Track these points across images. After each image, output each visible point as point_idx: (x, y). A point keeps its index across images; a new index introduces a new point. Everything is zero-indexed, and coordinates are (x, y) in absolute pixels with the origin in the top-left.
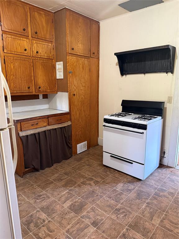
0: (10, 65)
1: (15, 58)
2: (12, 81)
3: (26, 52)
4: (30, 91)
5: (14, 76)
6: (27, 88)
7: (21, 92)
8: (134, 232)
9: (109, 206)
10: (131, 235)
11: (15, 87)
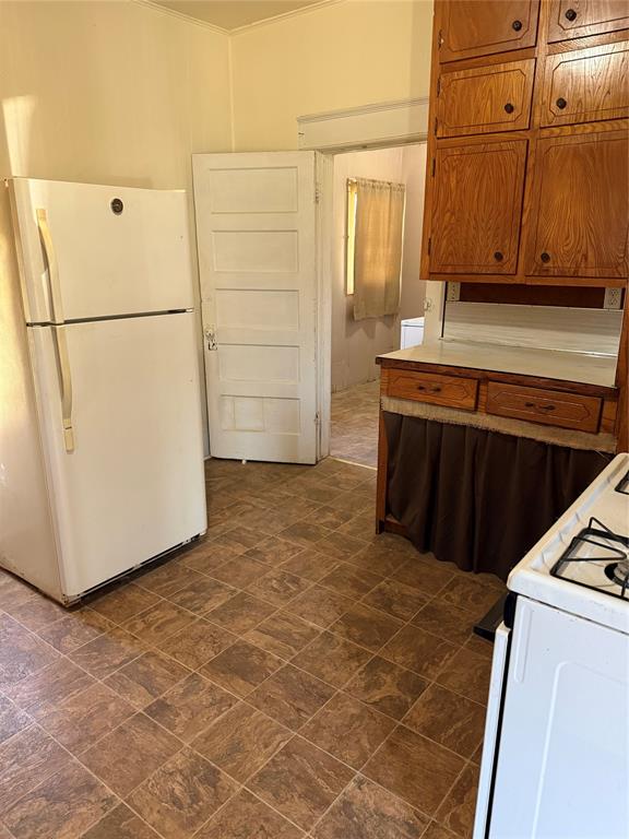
0: (449, 178)
1: (466, 149)
2: (445, 233)
3: (511, 117)
4: (504, 271)
5: (453, 214)
6: (492, 259)
7: (469, 270)
8: (93, 823)
9: (236, 748)
10: (83, 810)
11: (451, 254)
